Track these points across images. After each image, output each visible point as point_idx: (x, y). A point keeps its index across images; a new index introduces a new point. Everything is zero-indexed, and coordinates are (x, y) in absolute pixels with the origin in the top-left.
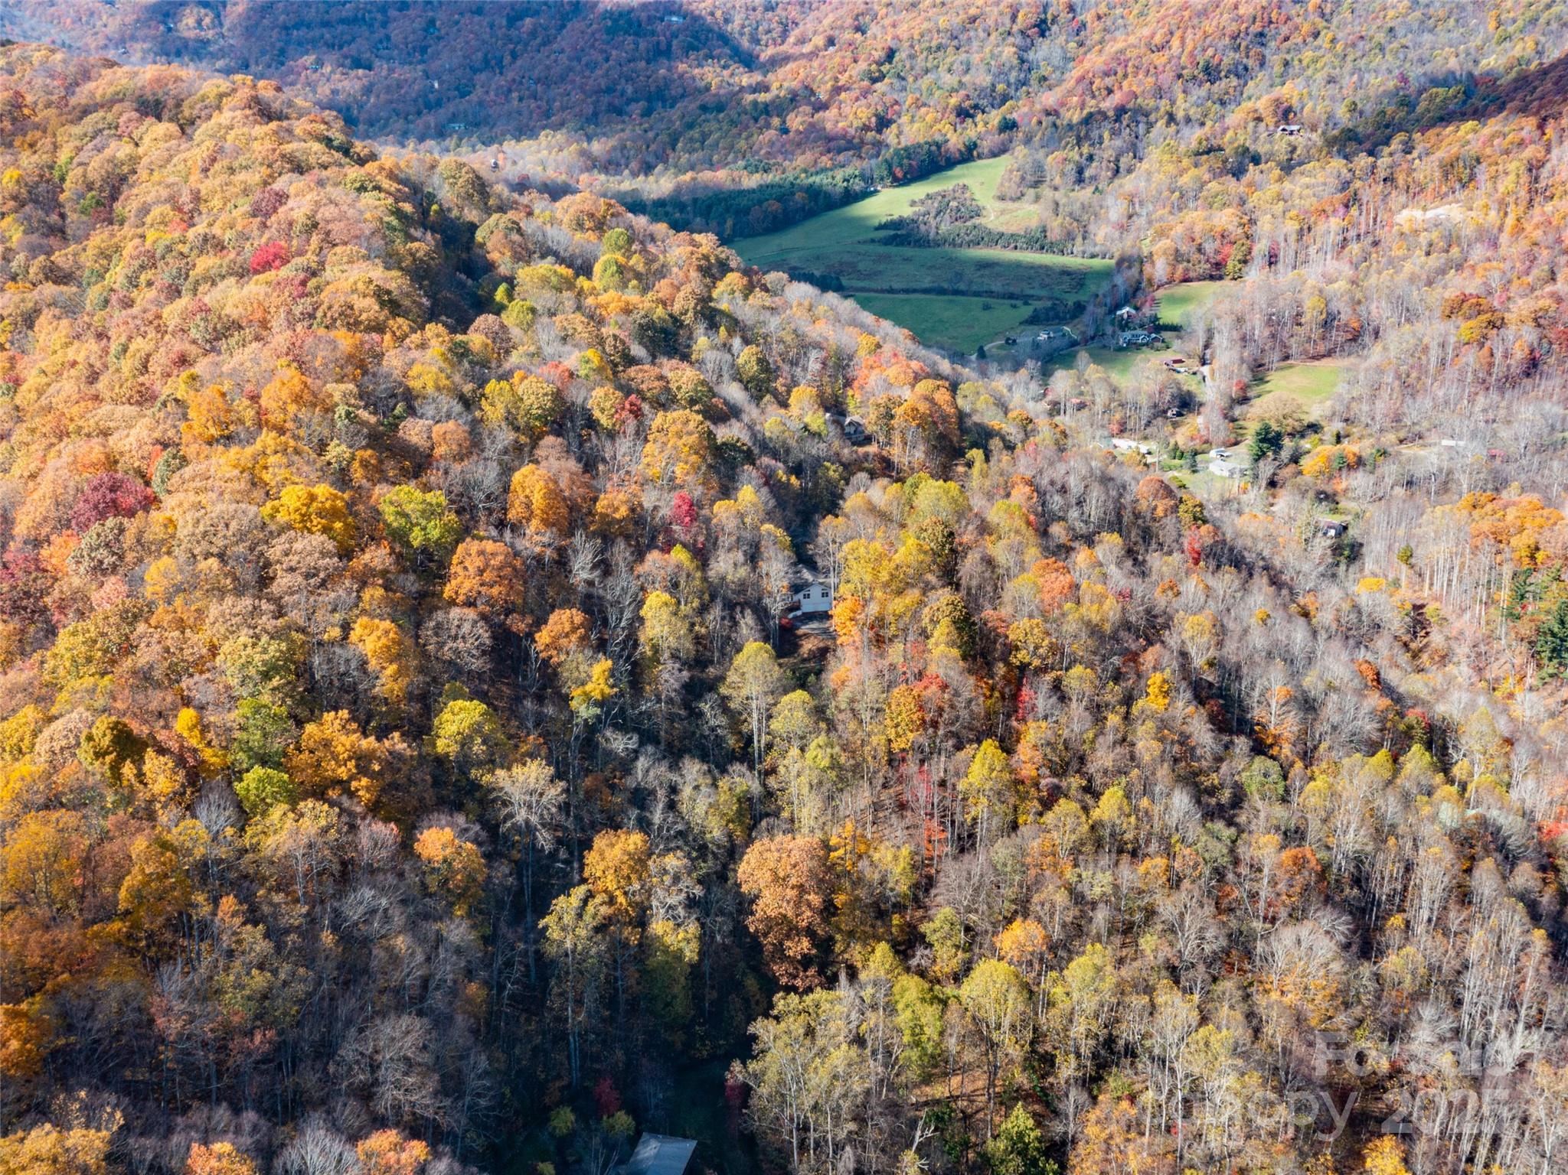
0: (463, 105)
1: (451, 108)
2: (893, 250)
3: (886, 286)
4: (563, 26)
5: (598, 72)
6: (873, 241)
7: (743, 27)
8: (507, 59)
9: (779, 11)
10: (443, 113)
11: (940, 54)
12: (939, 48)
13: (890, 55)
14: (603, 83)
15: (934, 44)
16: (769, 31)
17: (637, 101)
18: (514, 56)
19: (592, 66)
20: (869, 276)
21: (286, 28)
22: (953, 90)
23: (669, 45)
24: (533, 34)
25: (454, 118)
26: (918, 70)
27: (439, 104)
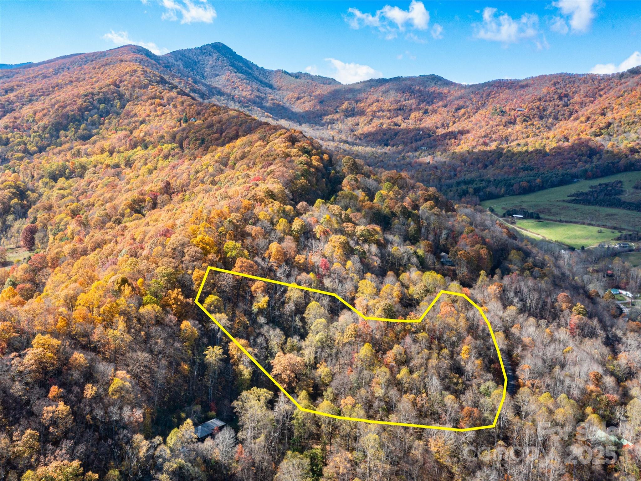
0: (427, 140)
1: (423, 141)
2: (571, 205)
3: (558, 219)
4: (477, 112)
5: (482, 130)
6: (564, 201)
7: (551, 113)
8: (451, 123)
9: (570, 107)
10: (419, 143)
11: (633, 126)
12: (633, 123)
13: (609, 124)
14: (483, 134)
15: (631, 121)
16: (564, 115)
17: (495, 141)
18: (454, 123)
19: (480, 127)
20: (554, 215)
21: (375, 112)
22: (633, 141)
23: (515, 120)
24: (464, 114)
25: (423, 145)
26: (620, 132)
27: (420, 140)
